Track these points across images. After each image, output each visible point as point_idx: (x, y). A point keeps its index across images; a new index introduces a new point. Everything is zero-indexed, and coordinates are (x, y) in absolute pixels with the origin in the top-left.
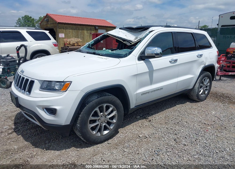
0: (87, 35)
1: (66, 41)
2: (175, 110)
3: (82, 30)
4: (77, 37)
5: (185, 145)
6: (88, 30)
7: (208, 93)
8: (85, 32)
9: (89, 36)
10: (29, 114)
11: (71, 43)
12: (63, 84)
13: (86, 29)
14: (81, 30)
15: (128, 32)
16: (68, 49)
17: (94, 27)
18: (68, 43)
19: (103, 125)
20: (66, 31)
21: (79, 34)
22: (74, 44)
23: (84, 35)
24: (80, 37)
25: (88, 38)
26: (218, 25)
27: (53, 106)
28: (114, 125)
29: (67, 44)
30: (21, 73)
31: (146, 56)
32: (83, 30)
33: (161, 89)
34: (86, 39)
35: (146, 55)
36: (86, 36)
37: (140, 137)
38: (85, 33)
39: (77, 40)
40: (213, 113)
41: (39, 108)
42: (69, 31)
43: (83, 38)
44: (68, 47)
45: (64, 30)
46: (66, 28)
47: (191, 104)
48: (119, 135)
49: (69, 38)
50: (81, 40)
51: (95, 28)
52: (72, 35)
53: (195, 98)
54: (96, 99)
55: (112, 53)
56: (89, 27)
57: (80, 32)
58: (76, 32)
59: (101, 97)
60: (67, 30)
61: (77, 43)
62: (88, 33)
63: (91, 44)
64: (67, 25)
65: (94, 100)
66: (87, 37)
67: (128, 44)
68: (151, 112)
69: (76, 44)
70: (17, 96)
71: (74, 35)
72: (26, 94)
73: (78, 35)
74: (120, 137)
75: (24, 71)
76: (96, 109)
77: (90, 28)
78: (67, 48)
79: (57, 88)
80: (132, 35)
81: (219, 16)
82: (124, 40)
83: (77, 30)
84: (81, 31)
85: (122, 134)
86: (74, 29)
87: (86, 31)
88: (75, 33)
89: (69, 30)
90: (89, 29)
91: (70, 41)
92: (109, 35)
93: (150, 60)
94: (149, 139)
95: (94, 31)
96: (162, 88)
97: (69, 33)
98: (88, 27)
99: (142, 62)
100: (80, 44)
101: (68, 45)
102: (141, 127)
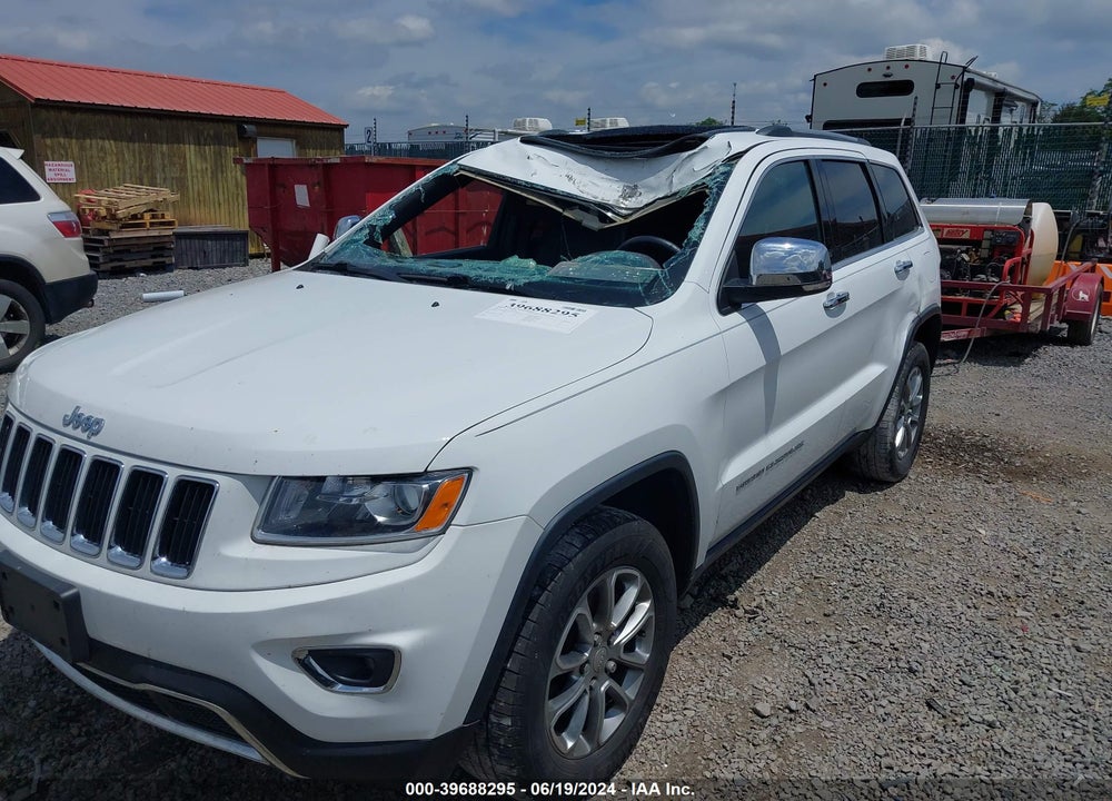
0: (199, 167)
1: (89, 200)
2: (821, 538)
3: (172, 143)
4: (145, 180)
5: (991, 725)
6: (202, 142)
7: (918, 438)
8: (190, 151)
9: (212, 173)
10: (172, 693)
11: (120, 214)
12: (425, 486)
13: (191, 139)
14: (167, 143)
15: (579, 157)
16: (106, 244)
17: (233, 128)
18: (103, 212)
19: (602, 689)
20: (82, 148)
21: (158, 162)
22: (134, 217)
23: (183, 169)
24: (165, 179)
25: (208, 183)
26: (809, 118)
27: (371, 632)
28: (642, 675)
29: (96, 215)
30: (69, 430)
31: (757, 288)
32: (179, 140)
33: (796, 446)
34: (196, 188)
35: (754, 283)
36: (195, 174)
37: (763, 717)
38: (188, 156)
39: (152, 197)
40: (983, 532)
41: (268, 656)
42: (102, 149)
43: (180, 185)
44: (106, 233)
45: (74, 141)
46: (84, 133)
47: (864, 498)
48: (658, 724)
49: (105, 184)
50: (172, 197)
51: (241, 131)
52: (116, 171)
53: (880, 469)
54: (581, 550)
55: (562, 278)
56: (210, 129)
57: (163, 154)
58: (140, 153)
59: (598, 535)
60: (88, 141)
61: (151, 210)
62: (204, 158)
63: (381, 224)
64: (84, 116)
65: (570, 560)
66: (200, 179)
67: (592, 223)
68: (726, 565)
69: (147, 217)
70: (70, 586)
71: (128, 171)
72: (156, 574)
73: (150, 168)
74: (669, 732)
75: (99, 422)
76: (578, 611)
77: (212, 133)
78: (101, 242)
79: (380, 519)
80: (603, 175)
81: (814, 80)
82: (568, 201)
83: (141, 140)
84: (164, 146)
85: (669, 717)
86: (131, 140)
87: (192, 147)
88: (134, 156)
89: (100, 142)
90: (208, 134)
91: (110, 203)
92: (473, 176)
93: (764, 305)
94: (813, 722)
95: (235, 147)
96: (801, 445)
97: (103, 159)
98: (201, 128)
99: (735, 317)
100: (168, 218)
101: (105, 225)
102: (730, 658)
